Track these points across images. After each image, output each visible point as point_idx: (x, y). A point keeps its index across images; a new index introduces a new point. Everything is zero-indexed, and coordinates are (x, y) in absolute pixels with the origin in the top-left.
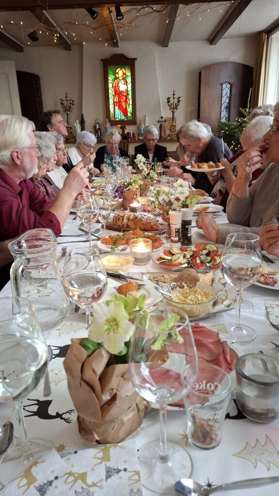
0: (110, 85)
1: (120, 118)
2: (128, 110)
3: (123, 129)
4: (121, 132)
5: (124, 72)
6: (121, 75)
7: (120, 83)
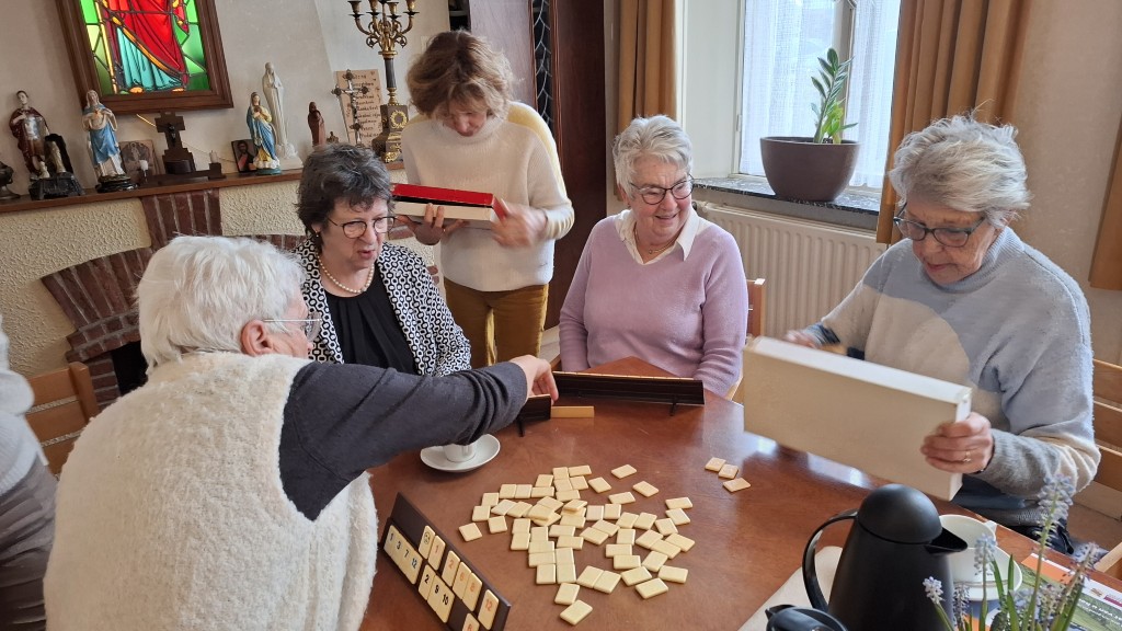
1: (148, 83)
2: (185, 49)
3: (171, 128)
4: (162, 144)
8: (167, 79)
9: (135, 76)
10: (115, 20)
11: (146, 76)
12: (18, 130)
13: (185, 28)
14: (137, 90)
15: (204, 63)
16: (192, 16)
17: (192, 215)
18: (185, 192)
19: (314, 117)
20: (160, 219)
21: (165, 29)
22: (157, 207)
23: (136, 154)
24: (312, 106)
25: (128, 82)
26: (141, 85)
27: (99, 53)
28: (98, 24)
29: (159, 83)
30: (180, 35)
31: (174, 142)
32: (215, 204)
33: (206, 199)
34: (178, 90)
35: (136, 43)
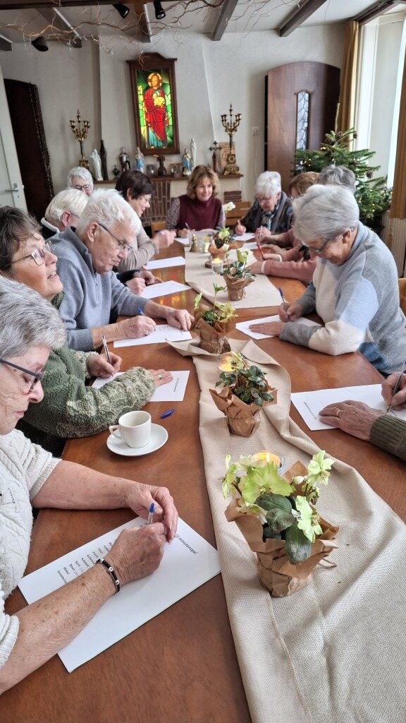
1: (156, 145)
2: (167, 134)
3: (161, 160)
4: (158, 166)
5: (160, 78)
6: (156, 83)
7: (155, 95)
8: (161, 144)
9: (152, 143)
10: (149, 125)
11: (155, 142)
12: (121, 159)
13: (168, 127)
14: (153, 147)
15: (172, 138)
16: (171, 123)
17: (162, 189)
18: (161, 181)
21: (162, 127)
23: (151, 168)
25: (150, 144)
26: (154, 145)
28: (144, 126)
29: (159, 145)
30: (166, 129)
31: (161, 165)
32: (169, 186)
33: (166, 184)
34: (164, 147)
35: (154, 132)
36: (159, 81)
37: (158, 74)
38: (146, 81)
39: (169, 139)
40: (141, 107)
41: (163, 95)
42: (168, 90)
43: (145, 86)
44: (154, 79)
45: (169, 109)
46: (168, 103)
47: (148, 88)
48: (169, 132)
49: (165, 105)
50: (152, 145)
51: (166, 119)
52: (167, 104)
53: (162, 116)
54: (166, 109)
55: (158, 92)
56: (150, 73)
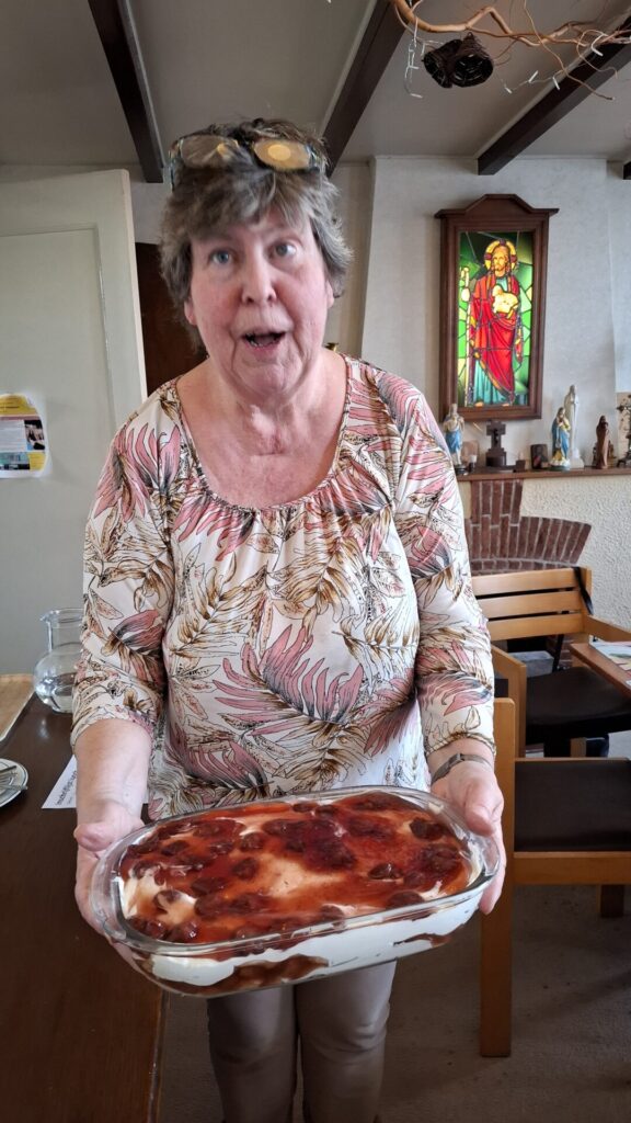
0: (464, 295)
1: (487, 400)
2: (517, 375)
3: (496, 434)
5: (513, 252)
6: (502, 262)
7: (496, 289)
8: (500, 397)
9: (480, 394)
10: (477, 355)
11: (487, 393)
13: (520, 360)
14: (479, 404)
15: (527, 384)
16: (526, 351)
17: (502, 498)
18: (500, 480)
19: (602, 428)
20: (481, 498)
21: (506, 361)
22: (481, 489)
23: (466, 451)
24: (602, 419)
25: (475, 398)
26: (482, 401)
27: (461, 378)
28: (465, 357)
29: (495, 400)
30: (516, 365)
31: (496, 442)
32: (519, 489)
33: (514, 487)
34: (507, 405)
35: (486, 371)
36: (510, 259)
37: (508, 244)
38: (480, 256)
39: (519, 386)
40: (462, 315)
41: (516, 288)
42: (527, 279)
43: (476, 268)
44: (498, 253)
45: (526, 319)
46: (526, 306)
47: (484, 272)
48: (521, 371)
49: (517, 312)
50: (478, 401)
51: (517, 342)
52: (523, 310)
53: (507, 336)
54: (520, 320)
55: (504, 284)
56: (492, 240)
